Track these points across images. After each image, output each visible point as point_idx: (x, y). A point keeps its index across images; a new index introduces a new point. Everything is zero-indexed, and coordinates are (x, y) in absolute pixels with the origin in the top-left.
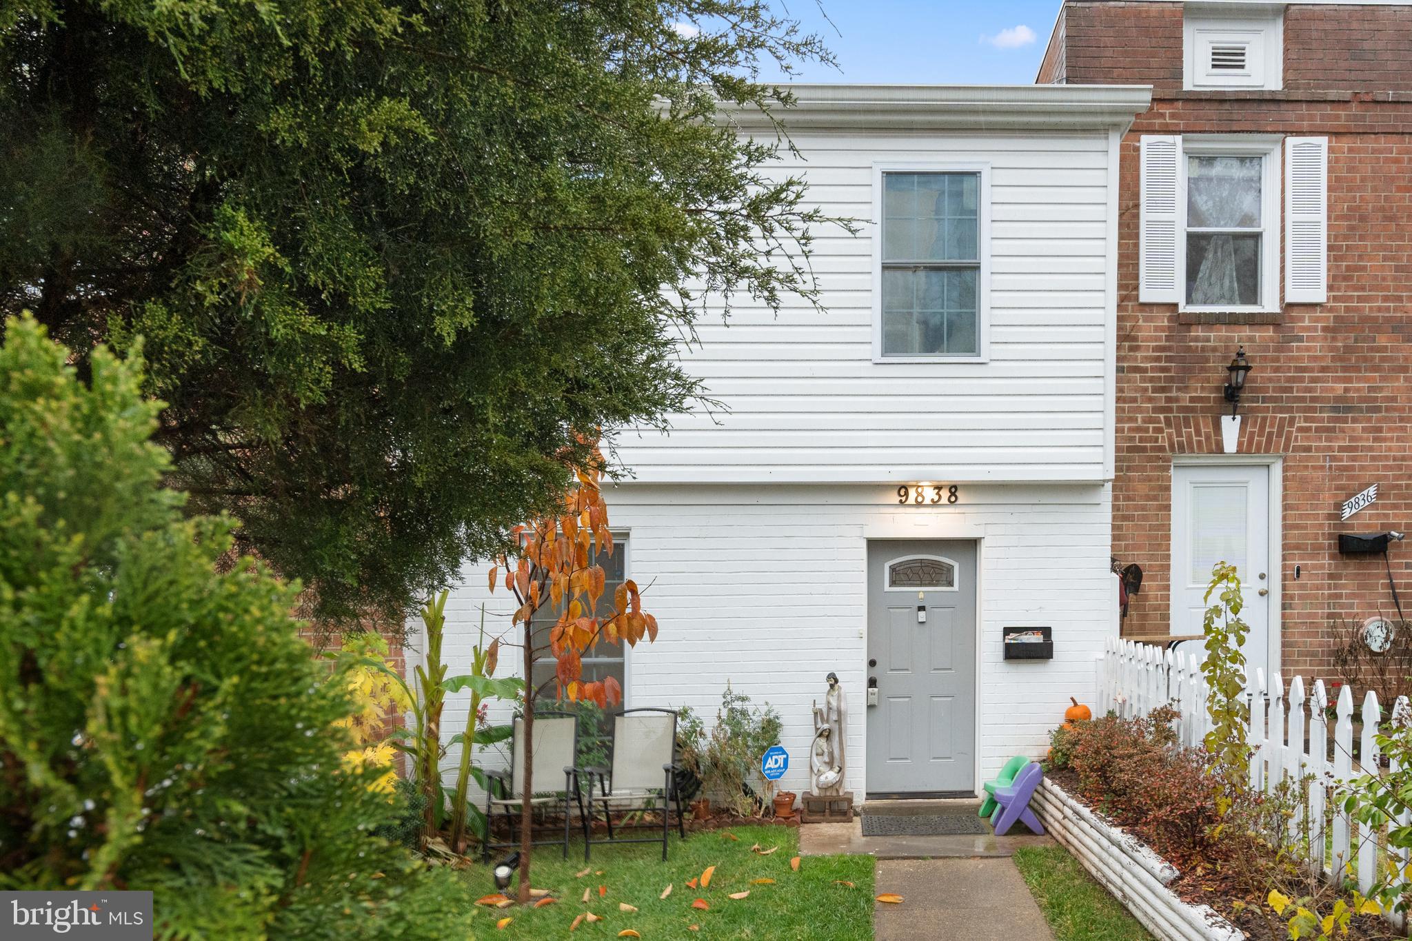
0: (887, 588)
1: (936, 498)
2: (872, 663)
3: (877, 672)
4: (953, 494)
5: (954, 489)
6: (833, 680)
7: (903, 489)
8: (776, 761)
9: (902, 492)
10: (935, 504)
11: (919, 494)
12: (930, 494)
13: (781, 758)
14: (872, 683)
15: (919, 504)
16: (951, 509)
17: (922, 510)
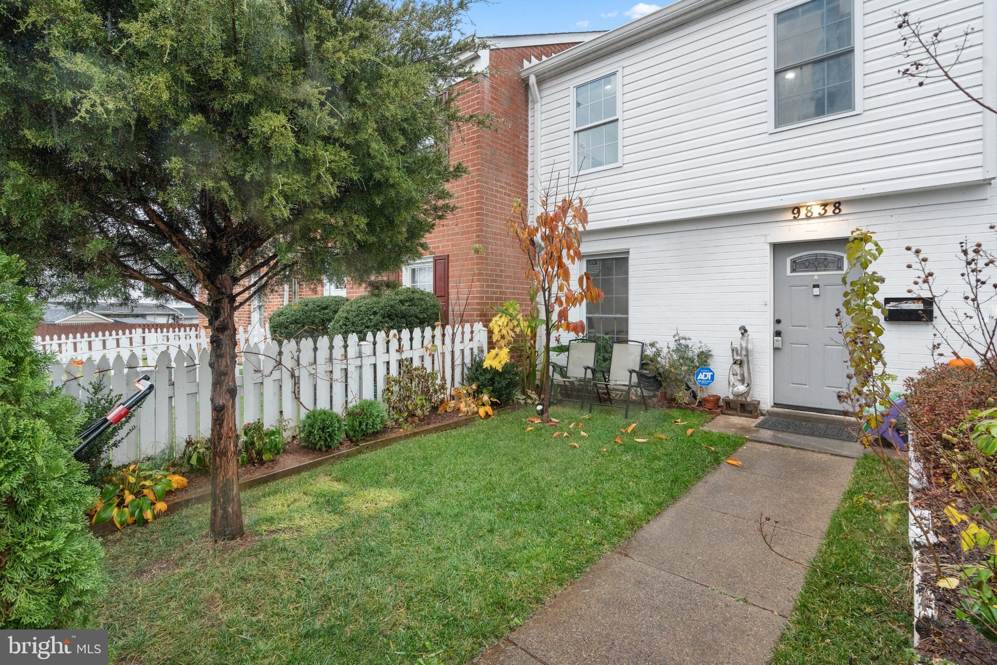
0: (789, 273)
1: (823, 212)
2: (778, 322)
3: (780, 327)
4: (836, 208)
5: (837, 205)
6: (744, 331)
7: (796, 209)
8: (706, 376)
9: (795, 211)
10: (821, 216)
11: (808, 211)
12: (817, 210)
13: (709, 375)
14: (778, 334)
15: (808, 218)
16: (837, 218)
17: (811, 221)
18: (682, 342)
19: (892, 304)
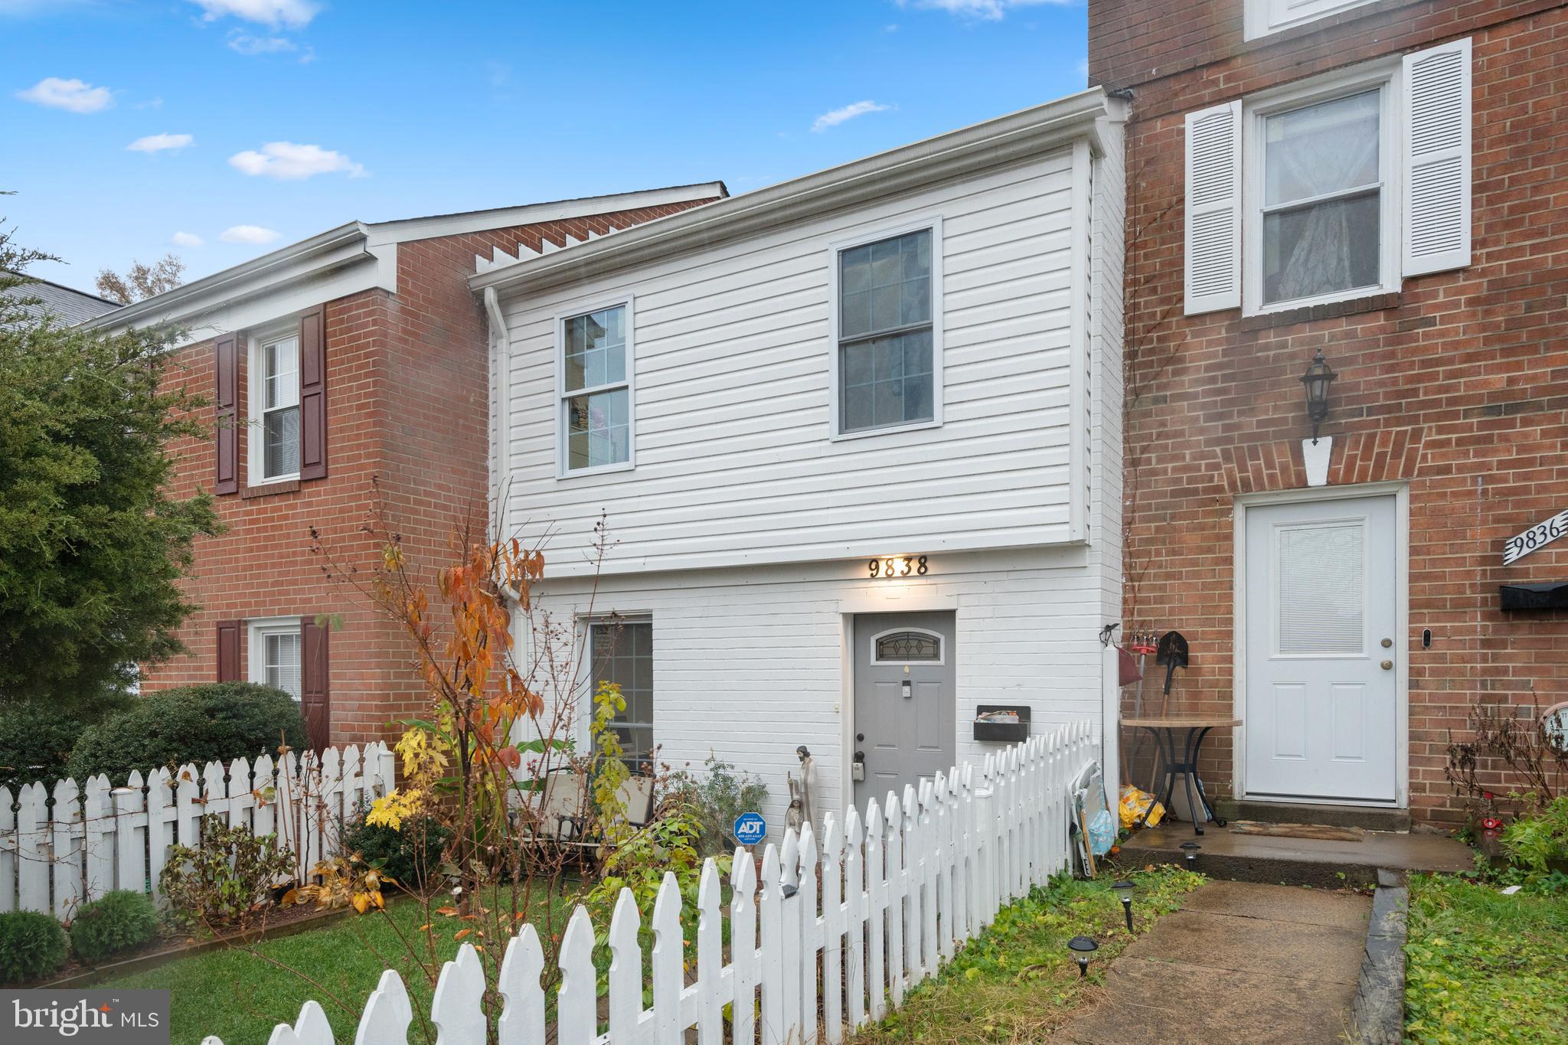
0: (873, 661)
1: (906, 570)
2: (860, 738)
3: (863, 747)
4: (922, 565)
5: (923, 559)
6: (804, 753)
7: (873, 562)
8: (751, 827)
9: (873, 566)
10: (905, 576)
11: (889, 567)
12: (900, 566)
13: (757, 825)
14: (859, 757)
15: (889, 577)
16: (923, 581)
17: (894, 582)
18: (721, 771)
19: (985, 714)
